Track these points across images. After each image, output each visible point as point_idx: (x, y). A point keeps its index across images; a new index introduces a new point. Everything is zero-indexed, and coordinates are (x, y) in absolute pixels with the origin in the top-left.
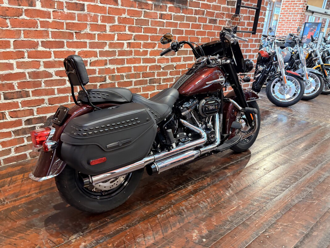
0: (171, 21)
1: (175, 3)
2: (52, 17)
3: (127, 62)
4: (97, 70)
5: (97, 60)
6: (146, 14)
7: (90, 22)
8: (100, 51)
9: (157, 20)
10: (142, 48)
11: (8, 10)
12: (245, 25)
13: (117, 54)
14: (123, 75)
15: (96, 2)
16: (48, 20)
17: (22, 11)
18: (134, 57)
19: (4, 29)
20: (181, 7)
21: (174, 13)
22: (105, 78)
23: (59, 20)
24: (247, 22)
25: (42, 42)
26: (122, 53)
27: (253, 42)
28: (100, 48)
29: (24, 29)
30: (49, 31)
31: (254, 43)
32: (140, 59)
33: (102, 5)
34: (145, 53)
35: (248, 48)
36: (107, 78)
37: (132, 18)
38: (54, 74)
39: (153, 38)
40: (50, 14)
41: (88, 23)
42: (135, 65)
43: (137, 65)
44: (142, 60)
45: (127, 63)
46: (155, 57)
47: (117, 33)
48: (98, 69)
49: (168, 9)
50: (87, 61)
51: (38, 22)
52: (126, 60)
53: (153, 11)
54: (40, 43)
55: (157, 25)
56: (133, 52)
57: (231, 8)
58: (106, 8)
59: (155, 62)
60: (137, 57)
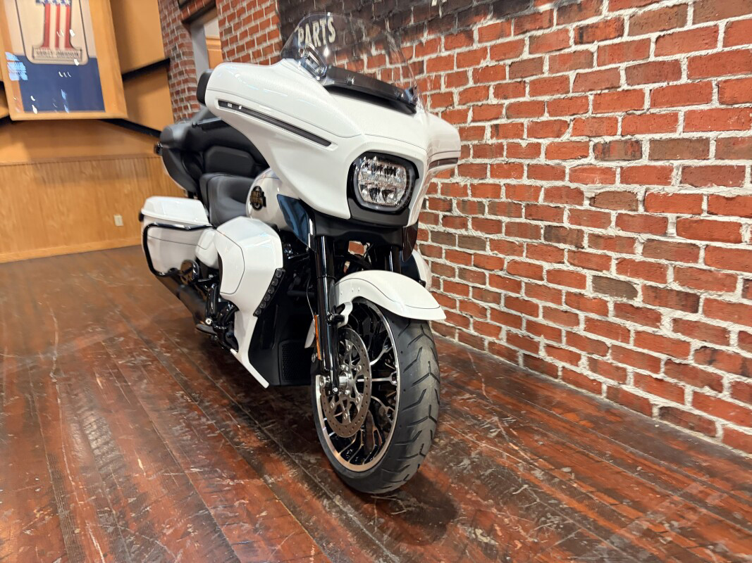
3: (491, 172)
4: (440, 186)
6: (536, 44)
7: (431, 89)
9: (566, 51)
10: (525, 136)
13: (472, 152)
14: (481, 202)
15: (438, 50)
18: (507, 160)
22: (451, 204)
26: (481, 151)
32: (522, 166)
33: (447, 54)
34: (534, 150)
36: (454, 205)
37: (501, 63)
39: (555, 108)
42: (508, 181)
43: (513, 182)
44: (526, 168)
45: (492, 176)
46: (564, 164)
47: (473, 106)
48: (442, 183)
52: (489, 166)
53: (555, 28)
55: (566, 67)
56: (505, 147)
58: (453, 56)
59: (562, 177)
60: (512, 160)
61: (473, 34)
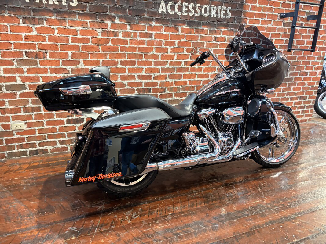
0: (224, 43)
1: (229, 28)
2: (129, 43)
3: (183, 77)
4: (159, 83)
5: (159, 75)
6: (202, 38)
7: (156, 46)
8: (162, 68)
9: (211, 42)
11: (100, 40)
12: (304, 44)
13: (176, 70)
14: (179, 88)
15: (161, 31)
16: (126, 46)
17: (109, 40)
18: (190, 73)
19: (97, 52)
20: (235, 30)
21: (228, 36)
22: (165, 89)
23: (133, 46)
24: (307, 41)
25: (121, 61)
26: (179, 70)
27: (314, 60)
28: (162, 66)
29: (109, 52)
30: (126, 54)
31: (316, 60)
32: (195, 75)
33: (165, 33)
34: (200, 70)
35: (309, 66)
36: (166, 90)
37: (190, 41)
38: (126, 85)
40: (128, 41)
41: (154, 47)
42: (190, 79)
43: (192, 79)
44: (196, 75)
45: (184, 78)
46: (209, 73)
47: (177, 54)
49: (222, 33)
50: (152, 76)
51: (119, 48)
52: (183, 75)
53: (208, 35)
54: (119, 62)
55: (212, 46)
56: (189, 69)
57: (288, 28)
58: (169, 35)
59: (208, 77)
60: (192, 73)
61: (178, 29)
